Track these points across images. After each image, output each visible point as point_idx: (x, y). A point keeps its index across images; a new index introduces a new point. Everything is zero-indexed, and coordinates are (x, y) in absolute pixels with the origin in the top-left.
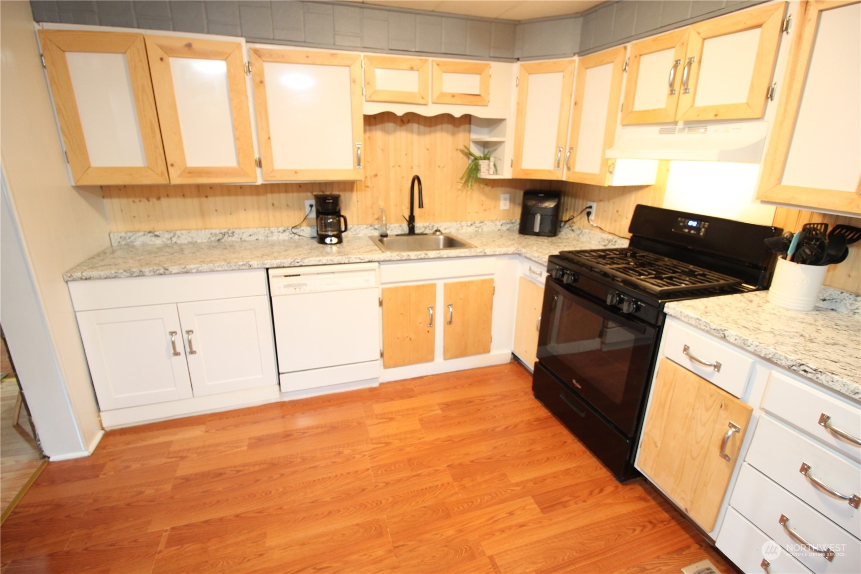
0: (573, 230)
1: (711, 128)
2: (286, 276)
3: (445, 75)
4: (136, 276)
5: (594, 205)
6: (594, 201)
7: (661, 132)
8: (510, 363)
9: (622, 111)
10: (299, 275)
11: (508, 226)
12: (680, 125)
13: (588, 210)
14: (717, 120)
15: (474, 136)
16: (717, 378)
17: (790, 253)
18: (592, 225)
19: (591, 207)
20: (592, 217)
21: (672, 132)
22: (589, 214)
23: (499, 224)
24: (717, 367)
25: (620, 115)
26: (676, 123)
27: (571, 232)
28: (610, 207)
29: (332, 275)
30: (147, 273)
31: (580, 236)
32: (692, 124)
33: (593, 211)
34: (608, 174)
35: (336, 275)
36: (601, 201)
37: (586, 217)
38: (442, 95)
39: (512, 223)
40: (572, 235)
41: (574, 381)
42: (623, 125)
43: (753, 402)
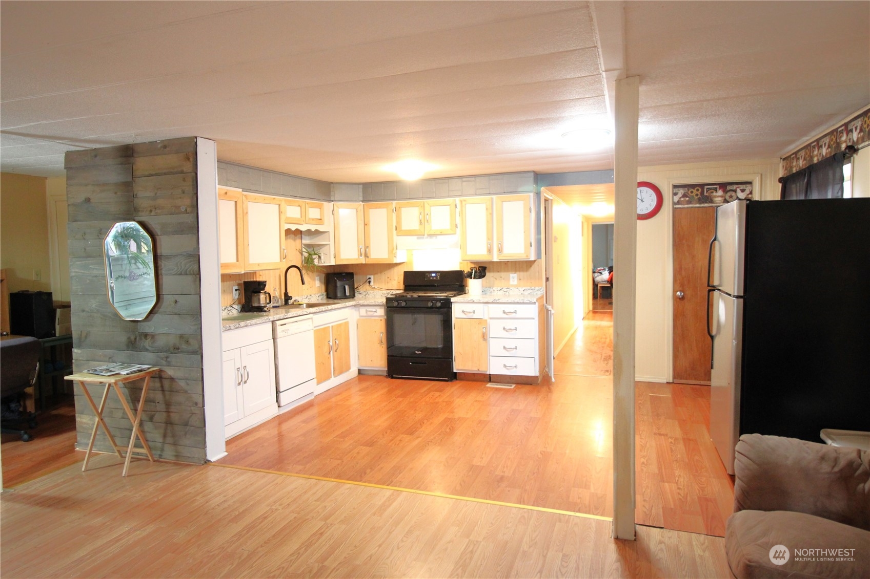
0: (360, 294)
1: (438, 237)
2: (281, 325)
3: (310, 209)
4: (228, 330)
5: (372, 277)
6: (371, 275)
7: (418, 238)
8: (358, 376)
9: (396, 230)
10: (285, 324)
11: (321, 297)
12: (426, 236)
13: (369, 280)
14: (441, 234)
15: (304, 242)
16: (475, 316)
17: (473, 276)
18: (374, 288)
19: (370, 278)
20: (372, 284)
21: (423, 238)
22: (370, 282)
23: (317, 296)
24: (474, 312)
25: (395, 232)
26: (424, 235)
27: (359, 295)
28: (384, 276)
29: (296, 323)
30: (232, 328)
31: (367, 295)
32: (430, 236)
33: (372, 280)
34: (394, 258)
35: (299, 323)
36: (376, 274)
37: (368, 284)
38: (310, 219)
39: (323, 295)
40: (360, 296)
41: (416, 352)
42: (397, 235)
43: (486, 317)
